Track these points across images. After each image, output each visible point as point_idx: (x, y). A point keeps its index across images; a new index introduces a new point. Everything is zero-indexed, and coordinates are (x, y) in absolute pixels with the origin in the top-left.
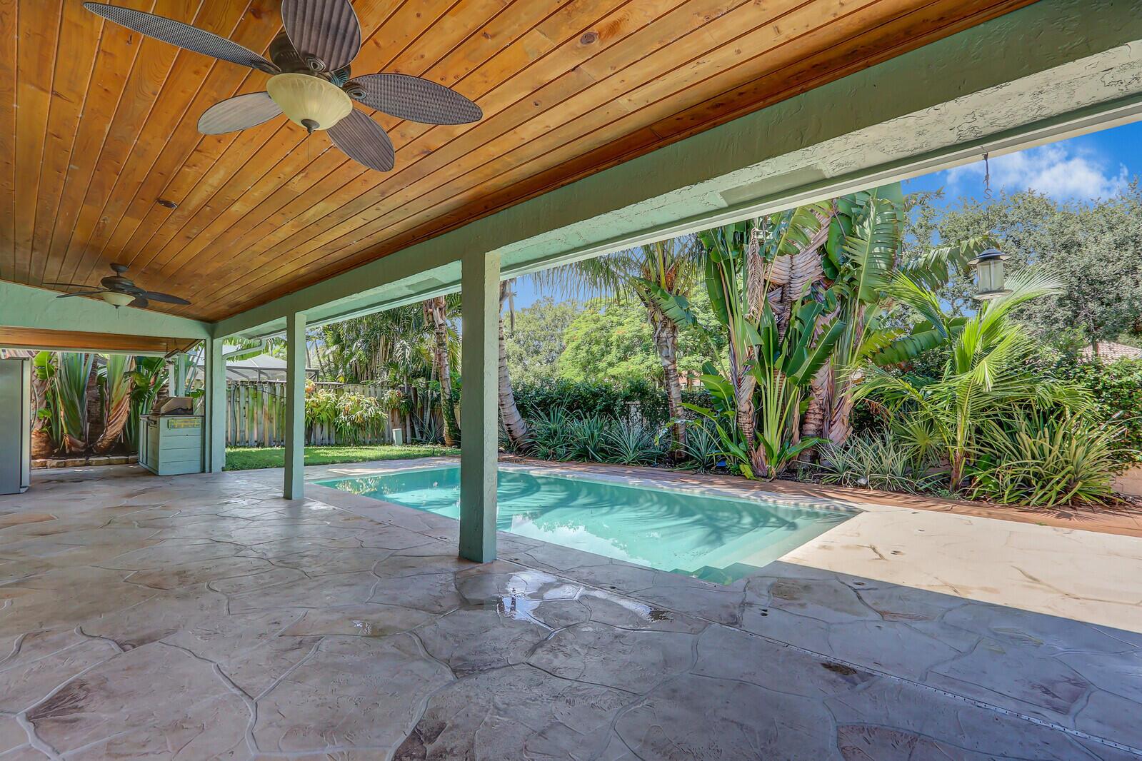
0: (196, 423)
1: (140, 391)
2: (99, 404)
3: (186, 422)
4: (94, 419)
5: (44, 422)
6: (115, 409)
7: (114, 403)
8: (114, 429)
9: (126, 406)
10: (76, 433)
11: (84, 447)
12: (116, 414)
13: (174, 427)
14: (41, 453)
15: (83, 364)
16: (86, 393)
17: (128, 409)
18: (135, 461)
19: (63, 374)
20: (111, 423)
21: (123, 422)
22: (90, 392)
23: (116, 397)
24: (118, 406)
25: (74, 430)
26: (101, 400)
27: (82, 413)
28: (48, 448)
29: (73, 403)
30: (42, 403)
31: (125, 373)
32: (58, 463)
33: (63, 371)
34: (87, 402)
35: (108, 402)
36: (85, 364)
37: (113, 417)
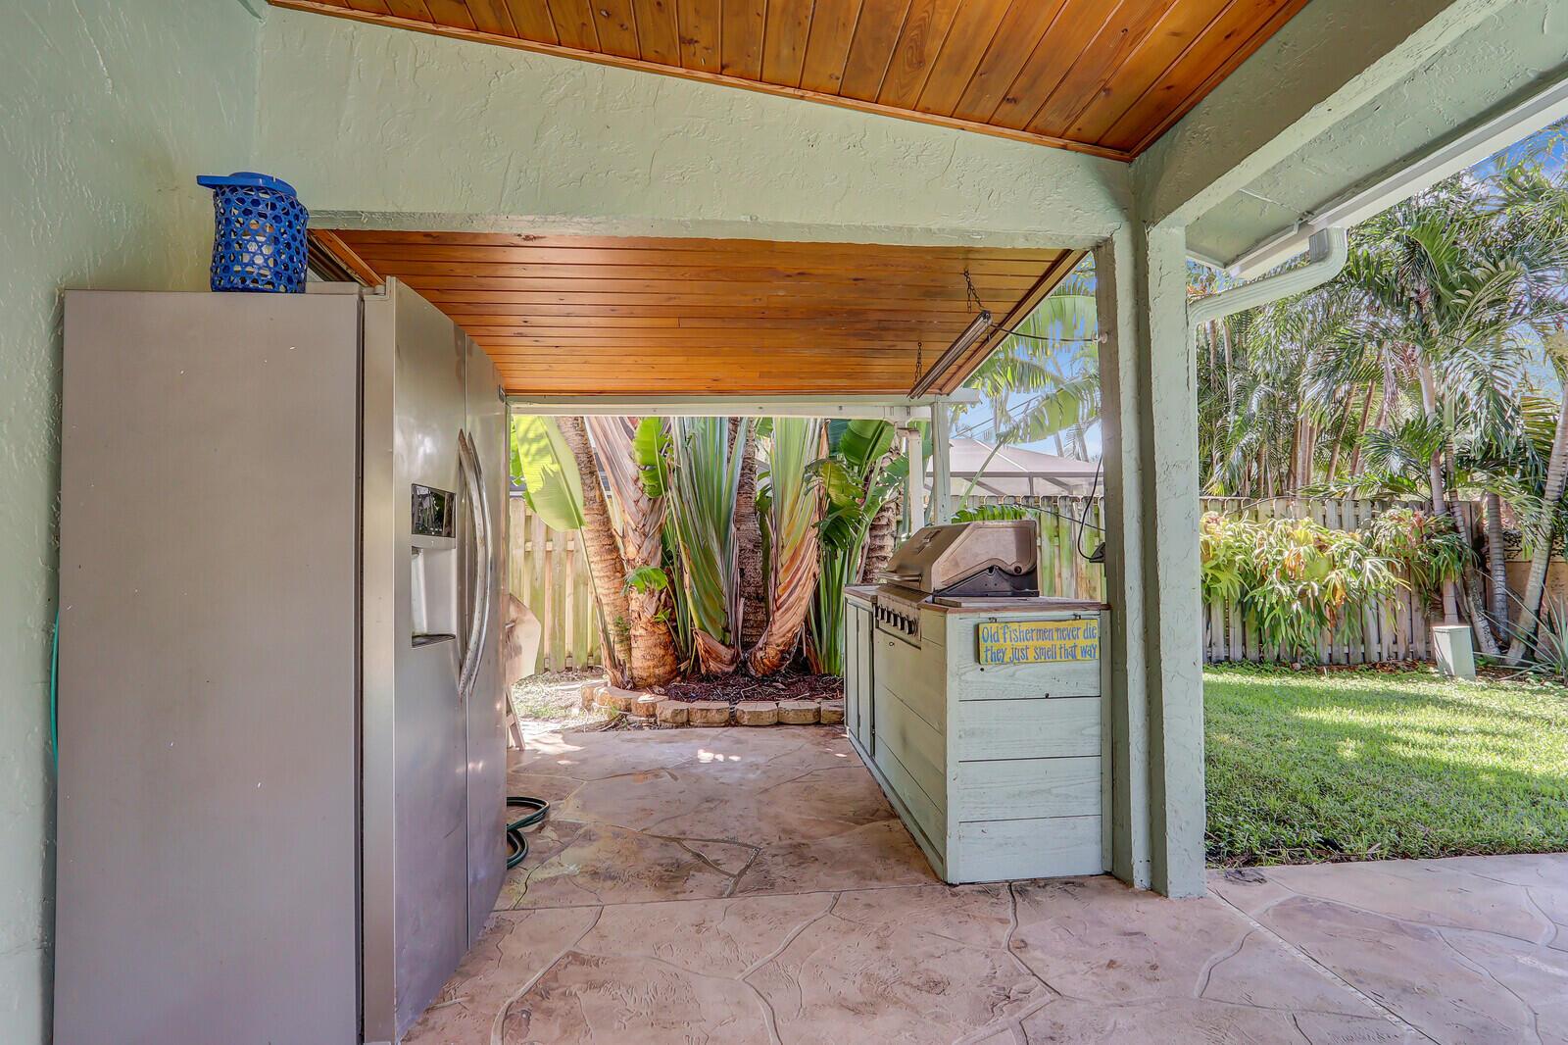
0: (1082, 642)
1: (839, 518)
2: (760, 554)
3: (1042, 634)
4: (751, 589)
5: (659, 599)
6: (788, 569)
7: (786, 551)
8: (787, 623)
9: (810, 561)
10: (715, 629)
11: (732, 662)
12: (790, 582)
13: (998, 659)
14: (657, 671)
15: (726, 459)
16: (733, 528)
17: (815, 568)
18: (835, 717)
19: (686, 482)
20: (782, 604)
21: (804, 603)
22: (743, 527)
23: (788, 535)
24: (793, 559)
25: (712, 621)
26: (763, 545)
27: (725, 576)
28: (669, 659)
29: (706, 552)
30: (655, 554)
31: (808, 468)
32: (676, 713)
33: (685, 471)
34: (737, 550)
35: (774, 551)
36: (729, 459)
37: (785, 589)
